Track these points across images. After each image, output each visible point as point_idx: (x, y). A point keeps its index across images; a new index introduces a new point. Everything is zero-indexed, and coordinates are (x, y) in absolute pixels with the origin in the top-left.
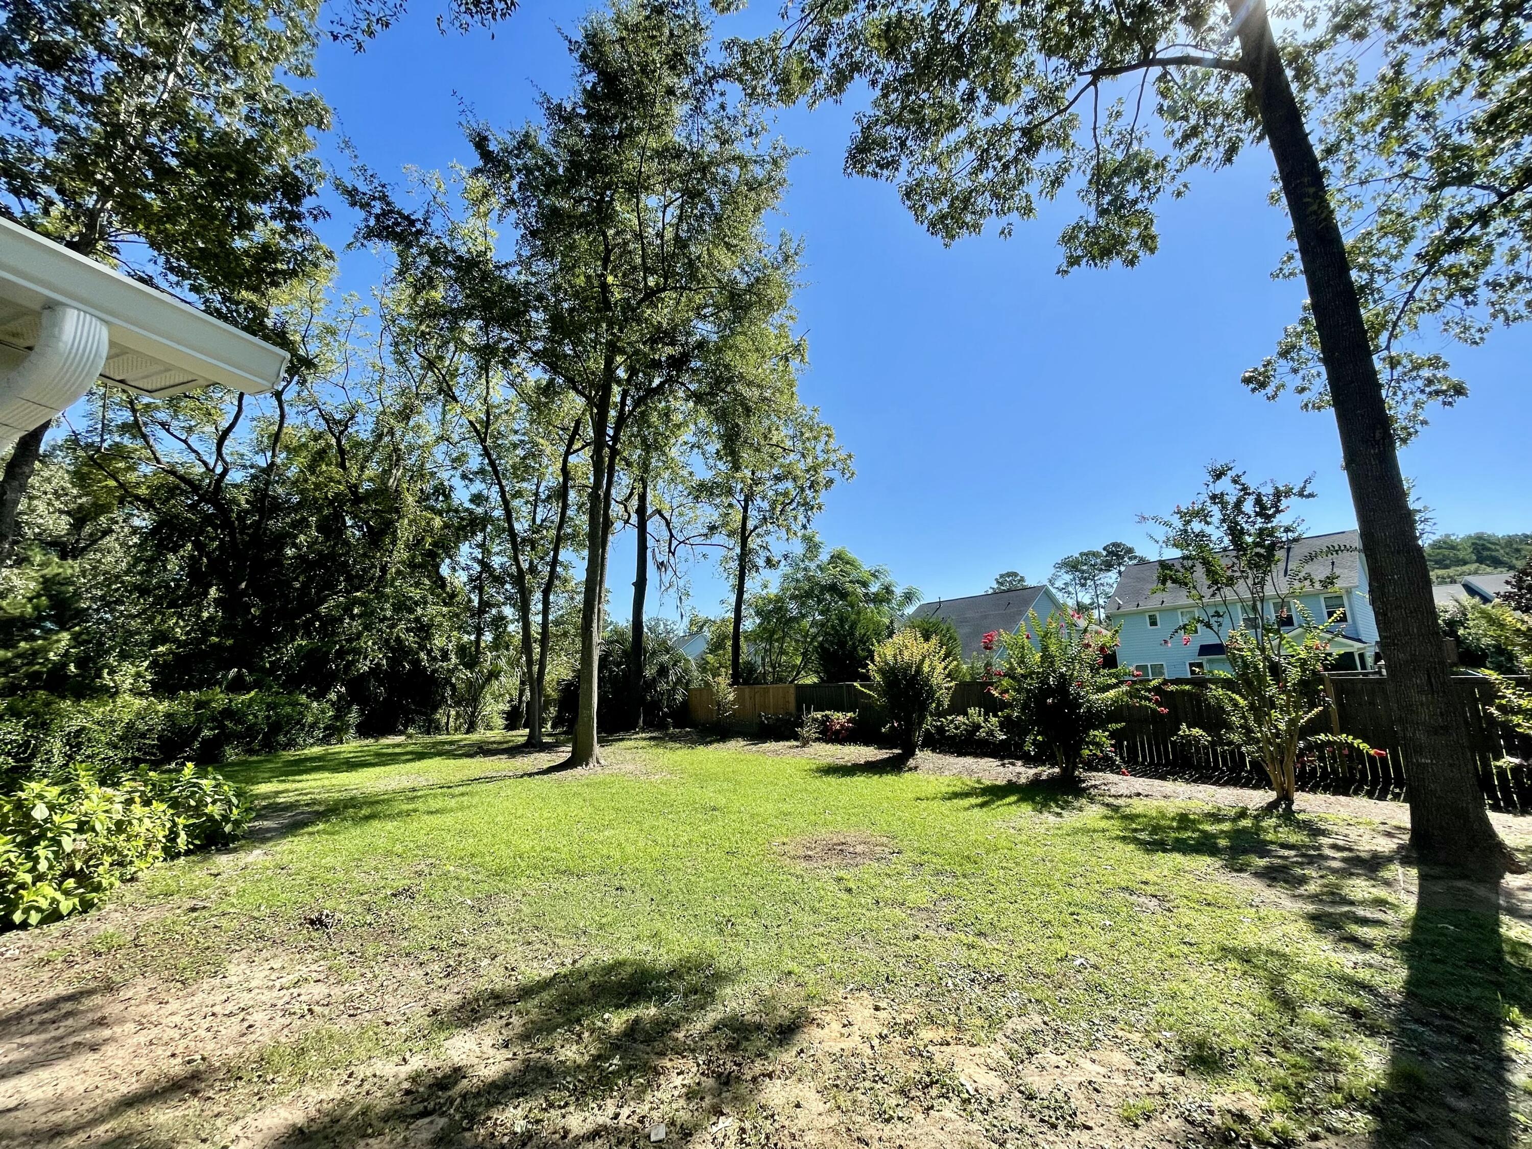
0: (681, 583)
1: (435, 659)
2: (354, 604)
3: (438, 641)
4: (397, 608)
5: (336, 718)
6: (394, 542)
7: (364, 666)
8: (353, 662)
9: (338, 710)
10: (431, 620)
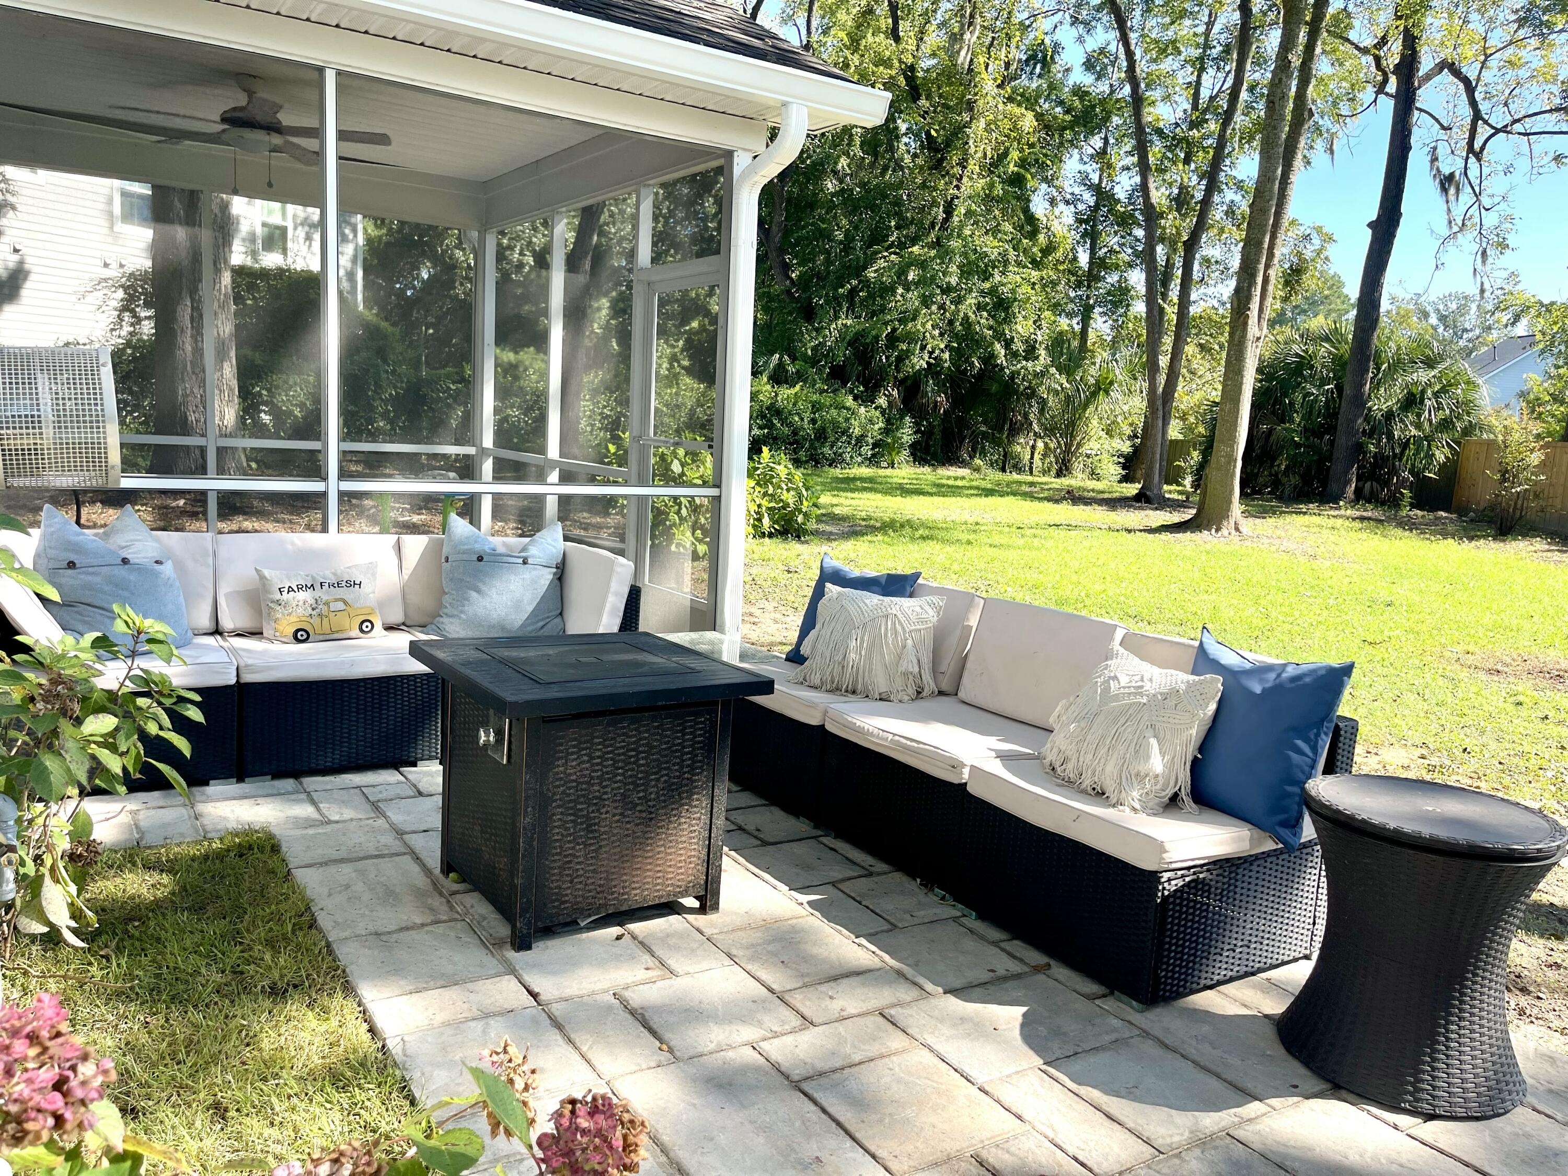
0: (1490, 220)
1: (1015, 355)
2: (909, 265)
3: (1022, 327)
4: (966, 271)
5: (886, 431)
6: (963, 164)
7: (919, 362)
8: (907, 354)
9: (888, 421)
10: (1013, 291)
